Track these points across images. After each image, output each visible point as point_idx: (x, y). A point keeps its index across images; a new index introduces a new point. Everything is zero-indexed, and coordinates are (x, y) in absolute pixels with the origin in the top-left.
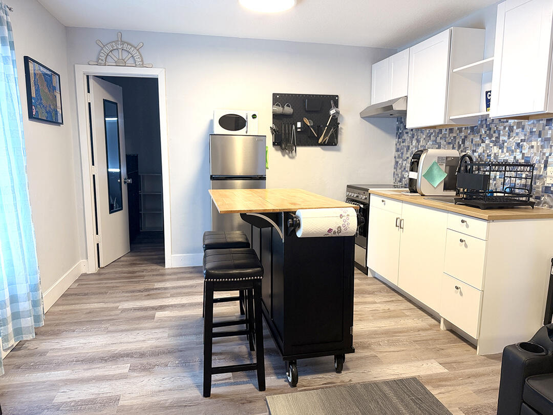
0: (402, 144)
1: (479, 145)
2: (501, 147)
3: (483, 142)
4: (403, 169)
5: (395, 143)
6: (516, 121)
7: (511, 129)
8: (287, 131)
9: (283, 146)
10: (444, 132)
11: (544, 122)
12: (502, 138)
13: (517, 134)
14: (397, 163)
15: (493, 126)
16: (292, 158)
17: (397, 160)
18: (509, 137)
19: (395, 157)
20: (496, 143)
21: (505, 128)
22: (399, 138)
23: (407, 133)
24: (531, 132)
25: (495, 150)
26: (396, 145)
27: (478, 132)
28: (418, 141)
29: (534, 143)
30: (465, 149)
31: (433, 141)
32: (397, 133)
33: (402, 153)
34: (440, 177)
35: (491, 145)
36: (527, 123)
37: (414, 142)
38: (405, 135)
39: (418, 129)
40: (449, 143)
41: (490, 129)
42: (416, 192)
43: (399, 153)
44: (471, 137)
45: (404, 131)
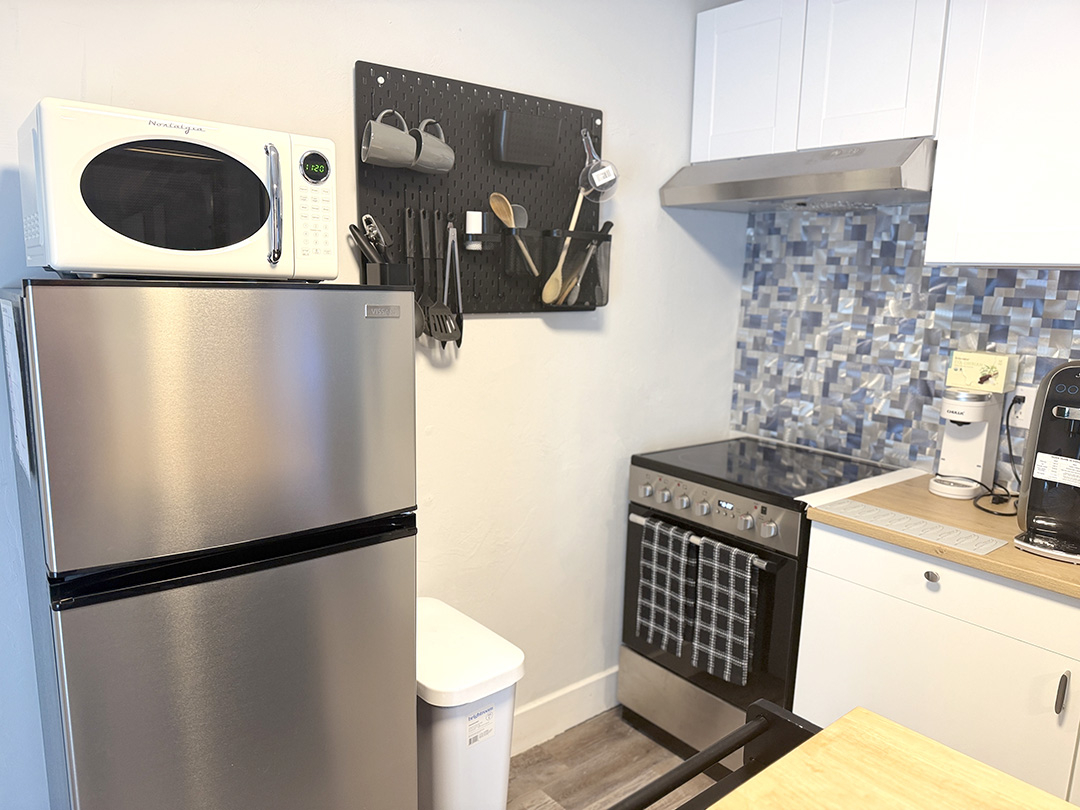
0: (775, 304)
4: (784, 387)
5: (738, 298)
8: (426, 250)
14: (749, 365)
17: (752, 354)
19: (739, 345)
22: (760, 282)
23: (805, 268)
26: (744, 303)
32: (748, 267)
33: (780, 336)
37: (848, 304)
43: (760, 333)
45: (791, 261)
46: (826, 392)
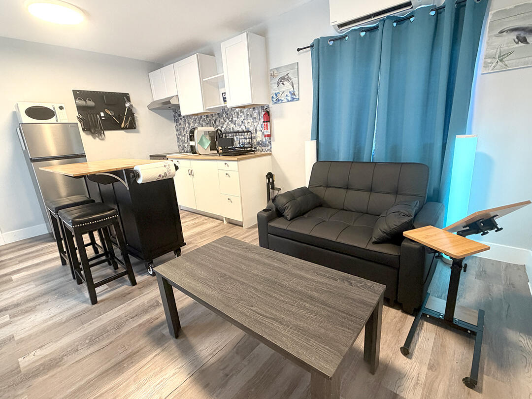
0: (179, 126)
1: (224, 124)
2: (235, 124)
3: (225, 122)
5: (174, 126)
6: (239, 109)
7: (238, 113)
8: (93, 120)
9: (93, 131)
10: (203, 117)
11: (252, 109)
12: (234, 119)
13: (241, 116)
15: (228, 112)
16: (103, 139)
17: (179, 136)
18: (238, 118)
19: (177, 135)
20: (232, 121)
21: (235, 113)
24: (247, 115)
25: (232, 125)
26: (176, 127)
27: (222, 116)
28: (189, 124)
29: (249, 121)
30: (217, 126)
31: (198, 123)
32: (175, 120)
34: (207, 143)
35: (230, 123)
36: (245, 110)
37: (187, 125)
38: (180, 120)
39: (187, 116)
40: (208, 124)
41: (227, 114)
42: (196, 153)
44: (219, 119)
45: (179, 118)
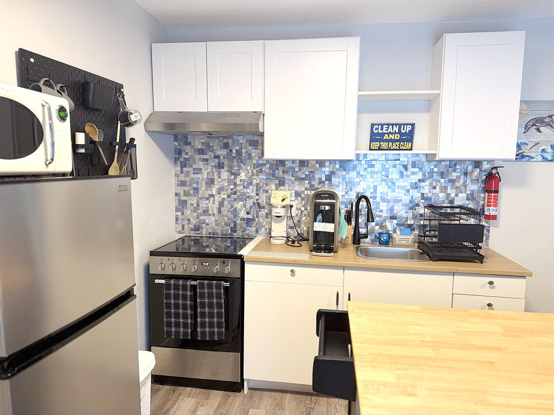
2: (391, 187)
4: (201, 211)
5: (174, 173)
11: (447, 164)
12: (391, 177)
13: (413, 173)
14: (183, 203)
17: (184, 198)
18: (402, 176)
19: (176, 194)
23: (204, 160)
32: (177, 159)
33: (196, 190)
34: (345, 225)
41: (372, 166)
44: (342, 173)
45: (197, 157)
46: (220, 211)
